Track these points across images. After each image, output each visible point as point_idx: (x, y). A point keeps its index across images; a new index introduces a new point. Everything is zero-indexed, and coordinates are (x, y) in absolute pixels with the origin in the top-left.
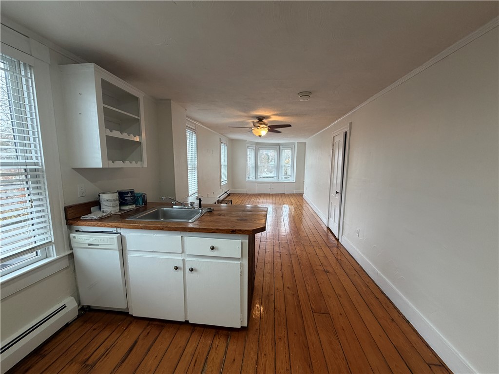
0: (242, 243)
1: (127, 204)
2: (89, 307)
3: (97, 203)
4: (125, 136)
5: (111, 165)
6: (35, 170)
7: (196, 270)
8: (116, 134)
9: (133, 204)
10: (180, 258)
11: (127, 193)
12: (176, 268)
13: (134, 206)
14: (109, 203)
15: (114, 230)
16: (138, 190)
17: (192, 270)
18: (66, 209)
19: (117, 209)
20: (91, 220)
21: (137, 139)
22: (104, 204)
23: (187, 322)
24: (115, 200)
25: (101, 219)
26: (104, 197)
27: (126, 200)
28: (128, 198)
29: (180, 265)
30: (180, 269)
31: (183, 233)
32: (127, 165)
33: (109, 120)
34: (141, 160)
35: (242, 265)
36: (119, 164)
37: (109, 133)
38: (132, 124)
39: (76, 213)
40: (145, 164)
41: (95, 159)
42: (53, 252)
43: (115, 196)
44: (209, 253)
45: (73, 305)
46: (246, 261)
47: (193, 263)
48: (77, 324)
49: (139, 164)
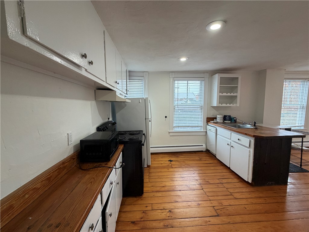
0: (250, 141)
1: (226, 120)
2: (209, 150)
3: (216, 118)
4: (232, 94)
5: (220, 105)
6: (202, 107)
7: (233, 147)
8: (225, 94)
9: (229, 120)
10: (230, 141)
11: (227, 116)
12: (228, 144)
13: (230, 122)
14: (219, 119)
15: (215, 126)
16: (232, 116)
17: (232, 147)
18: (207, 118)
19: (222, 121)
20: (212, 122)
21: (235, 94)
22: (217, 118)
23: (230, 168)
24: (221, 118)
25: (214, 123)
26: (218, 116)
27: (226, 119)
28: (227, 118)
30: (229, 145)
31: (232, 132)
32: (231, 105)
33: (221, 90)
34: (236, 103)
35: (250, 152)
36: (224, 105)
37: (221, 94)
38: (234, 89)
39: (209, 120)
40: (238, 105)
41: (215, 103)
42: (202, 129)
43: (222, 116)
44: (238, 141)
45: (204, 146)
46: (252, 150)
47: (233, 144)
48: (205, 153)
49: (235, 105)
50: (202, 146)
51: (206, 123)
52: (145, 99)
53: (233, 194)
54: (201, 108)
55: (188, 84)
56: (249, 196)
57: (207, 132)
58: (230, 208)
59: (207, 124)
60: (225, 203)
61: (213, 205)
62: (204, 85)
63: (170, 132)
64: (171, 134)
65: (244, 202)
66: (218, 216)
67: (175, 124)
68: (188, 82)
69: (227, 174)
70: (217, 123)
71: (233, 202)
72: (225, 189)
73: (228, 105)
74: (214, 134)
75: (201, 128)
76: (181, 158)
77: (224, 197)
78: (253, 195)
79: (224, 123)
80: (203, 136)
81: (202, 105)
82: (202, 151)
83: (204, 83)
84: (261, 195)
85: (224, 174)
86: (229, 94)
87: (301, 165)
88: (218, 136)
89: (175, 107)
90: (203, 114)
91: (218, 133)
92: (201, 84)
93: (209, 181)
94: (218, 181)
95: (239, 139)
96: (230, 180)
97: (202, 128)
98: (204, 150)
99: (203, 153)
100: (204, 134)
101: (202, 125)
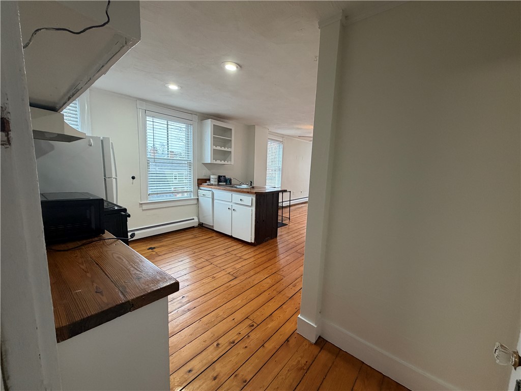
0: (252, 199)
1: (221, 182)
2: (203, 224)
3: (209, 180)
5: (214, 162)
8: (218, 148)
9: (224, 182)
10: (231, 204)
11: (221, 176)
13: (225, 183)
14: (213, 180)
16: (227, 177)
17: (234, 210)
18: (198, 179)
19: (216, 183)
20: (204, 185)
21: (229, 150)
22: (211, 179)
23: (232, 236)
24: (216, 179)
25: (208, 185)
26: (212, 177)
28: (222, 179)
29: (230, 208)
31: (233, 193)
32: (226, 163)
33: (216, 141)
34: (231, 161)
36: (218, 162)
37: (215, 148)
38: (227, 143)
39: (201, 182)
40: (232, 163)
41: (208, 159)
42: (192, 196)
43: (216, 177)
44: (240, 202)
45: (196, 220)
46: (254, 208)
47: (235, 207)
48: (197, 228)
49: (229, 163)
50: (193, 219)
51: (197, 187)
52: (102, 141)
53: (242, 257)
54: (190, 164)
55: (168, 126)
56: (255, 254)
57: (199, 199)
58: (243, 268)
59: (199, 188)
60: (238, 266)
61: (228, 272)
62: (192, 131)
63: (142, 204)
64: (144, 207)
65: (252, 259)
66: (236, 278)
67: (150, 189)
68: (167, 122)
69: (230, 243)
70: (212, 185)
71: (244, 263)
72: (234, 256)
73: (223, 162)
74: (211, 200)
75: (190, 194)
76: (166, 241)
77: (235, 263)
78: (258, 252)
79: (218, 185)
80: (193, 206)
81: (190, 161)
82: (193, 227)
83: (192, 128)
84: (263, 250)
85: (228, 243)
86: (223, 149)
87: (282, 221)
88: (215, 201)
89: (149, 161)
90: (192, 173)
91: (215, 198)
92: (187, 129)
93: (215, 254)
94: (224, 252)
95: (241, 200)
96: (235, 247)
97: (192, 194)
98: (196, 225)
99: (195, 229)
100: (195, 202)
101: (192, 190)
